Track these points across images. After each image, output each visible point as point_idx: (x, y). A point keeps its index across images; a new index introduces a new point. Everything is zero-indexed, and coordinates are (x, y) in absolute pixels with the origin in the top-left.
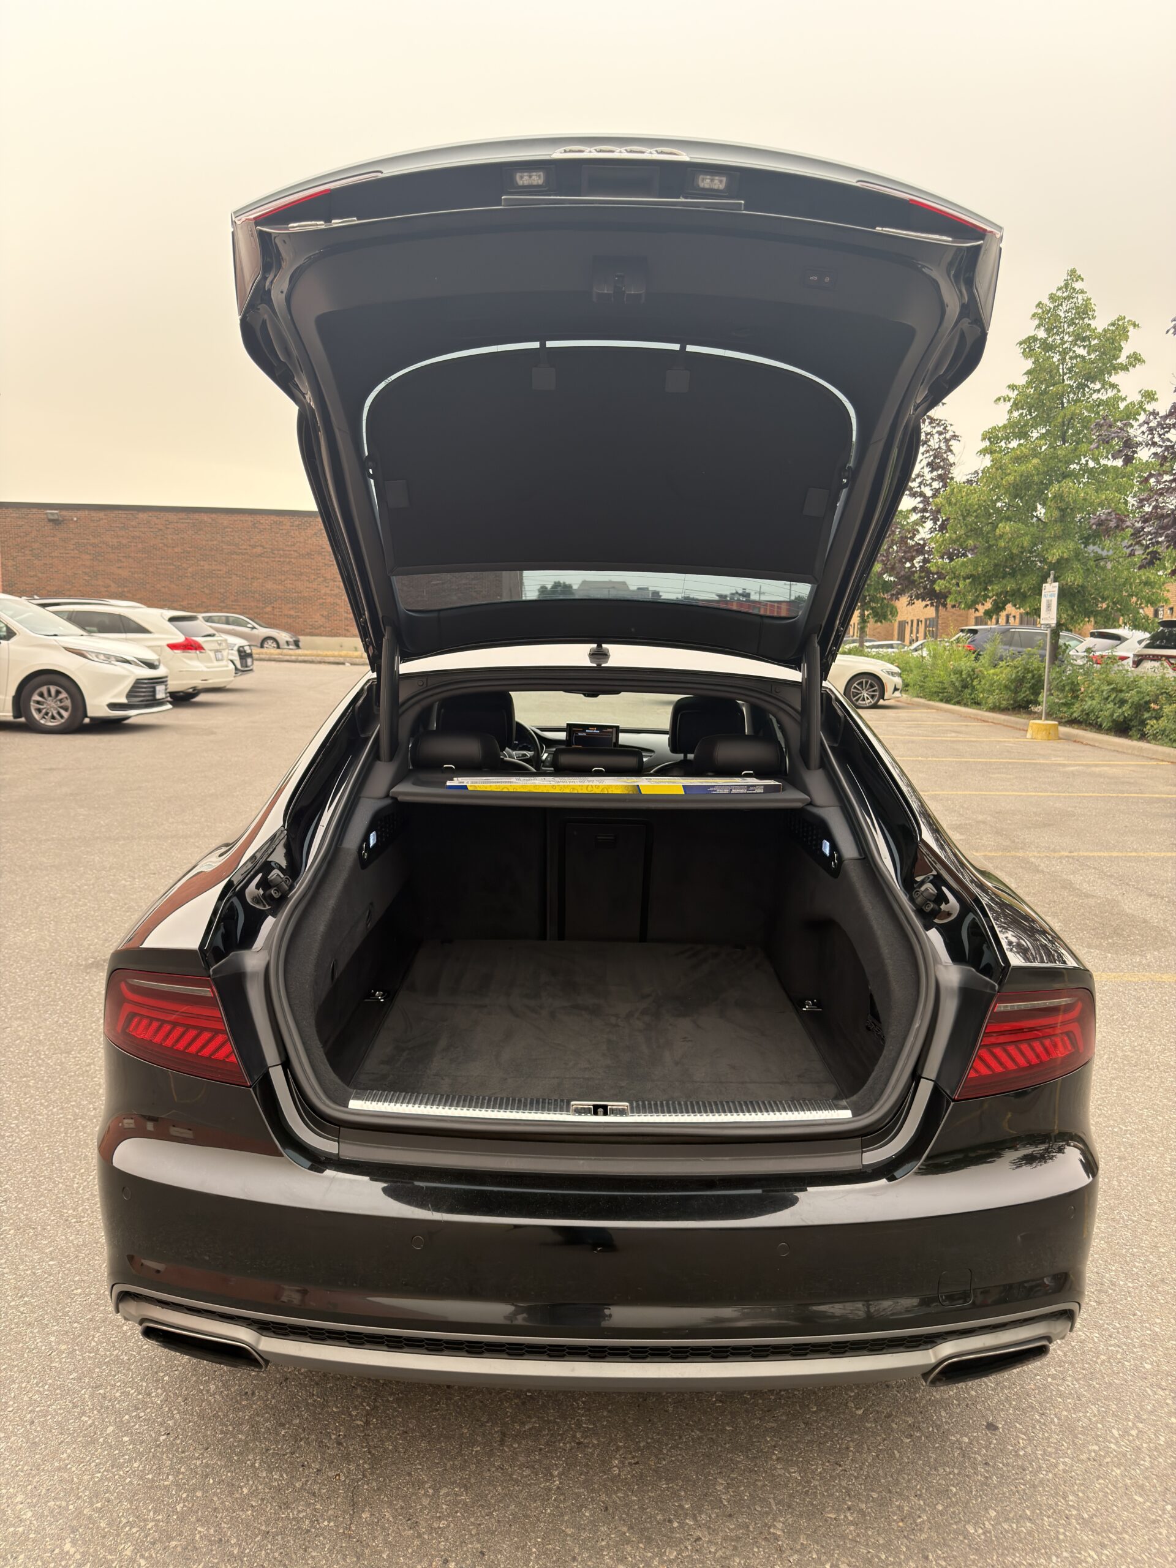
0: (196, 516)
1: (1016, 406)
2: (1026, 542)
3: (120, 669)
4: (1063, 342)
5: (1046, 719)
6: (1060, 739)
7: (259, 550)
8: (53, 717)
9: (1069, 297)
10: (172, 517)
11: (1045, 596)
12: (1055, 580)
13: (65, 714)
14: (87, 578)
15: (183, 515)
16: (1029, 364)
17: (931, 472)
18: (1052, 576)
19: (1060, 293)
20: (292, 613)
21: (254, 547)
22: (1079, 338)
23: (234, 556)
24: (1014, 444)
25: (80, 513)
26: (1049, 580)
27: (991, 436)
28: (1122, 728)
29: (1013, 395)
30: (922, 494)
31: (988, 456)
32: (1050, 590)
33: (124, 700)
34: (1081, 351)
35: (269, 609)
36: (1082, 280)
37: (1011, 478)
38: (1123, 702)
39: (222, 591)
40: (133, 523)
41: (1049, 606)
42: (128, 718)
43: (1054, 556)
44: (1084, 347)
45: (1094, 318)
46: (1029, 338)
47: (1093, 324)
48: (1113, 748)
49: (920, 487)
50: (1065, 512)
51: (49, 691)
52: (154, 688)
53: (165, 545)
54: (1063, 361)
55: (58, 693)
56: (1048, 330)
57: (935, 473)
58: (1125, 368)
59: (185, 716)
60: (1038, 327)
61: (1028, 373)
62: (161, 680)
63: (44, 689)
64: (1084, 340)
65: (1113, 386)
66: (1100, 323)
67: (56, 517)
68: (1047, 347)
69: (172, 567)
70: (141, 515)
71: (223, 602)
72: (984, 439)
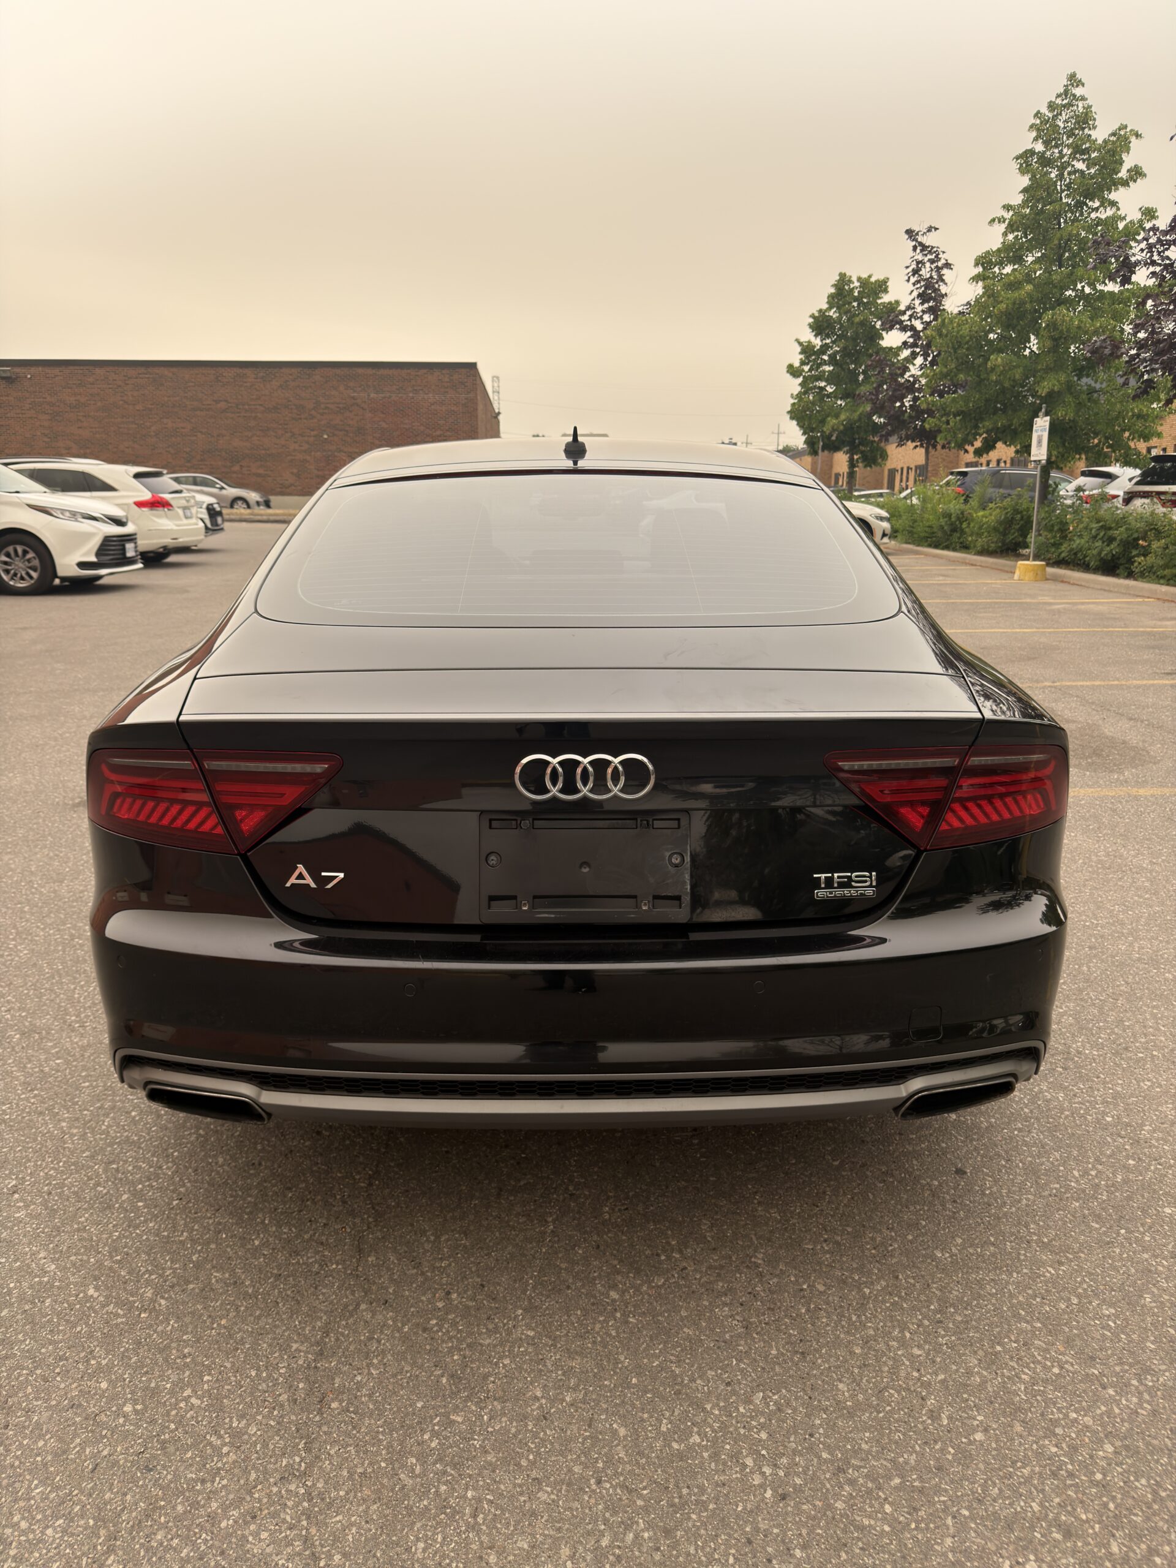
0: (156, 370)
1: (1011, 228)
2: (1018, 374)
3: (87, 526)
4: (1062, 156)
5: (1034, 560)
6: (1047, 579)
7: (222, 405)
8: (22, 578)
9: (1070, 105)
10: (132, 372)
11: (1036, 431)
12: (1046, 414)
13: (35, 575)
14: (46, 440)
15: (142, 370)
16: (1025, 181)
17: (922, 304)
18: (1043, 410)
19: (1059, 101)
20: (261, 471)
21: (217, 402)
22: (1078, 151)
23: (198, 413)
24: (1008, 269)
25: (33, 370)
26: (1041, 414)
27: (985, 261)
28: (1110, 567)
29: (1008, 215)
30: (912, 328)
31: (980, 284)
32: (1042, 425)
33: (93, 559)
34: (1080, 166)
35: (236, 468)
36: (1083, 85)
37: (1003, 306)
38: (1111, 540)
39: (188, 450)
40: (91, 380)
41: (1040, 442)
42: (100, 577)
43: (1044, 389)
44: (1084, 160)
45: (1095, 128)
46: (1026, 152)
47: (1094, 134)
48: (1099, 587)
49: (910, 320)
50: (1058, 339)
51: (16, 551)
52: (124, 546)
53: (125, 402)
54: (1061, 176)
55: (25, 552)
56: (1046, 143)
57: (926, 305)
58: (1125, 183)
59: (157, 576)
60: (1036, 139)
61: (1025, 191)
62: (130, 538)
63: (10, 549)
64: (1083, 152)
65: (1113, 204)
66: (1100, 134)
67: (8, 374)
68: (1045, 161)
69: (134, 426)
70: (98, 371)
71: (189, 461)
72: (976, 265)
